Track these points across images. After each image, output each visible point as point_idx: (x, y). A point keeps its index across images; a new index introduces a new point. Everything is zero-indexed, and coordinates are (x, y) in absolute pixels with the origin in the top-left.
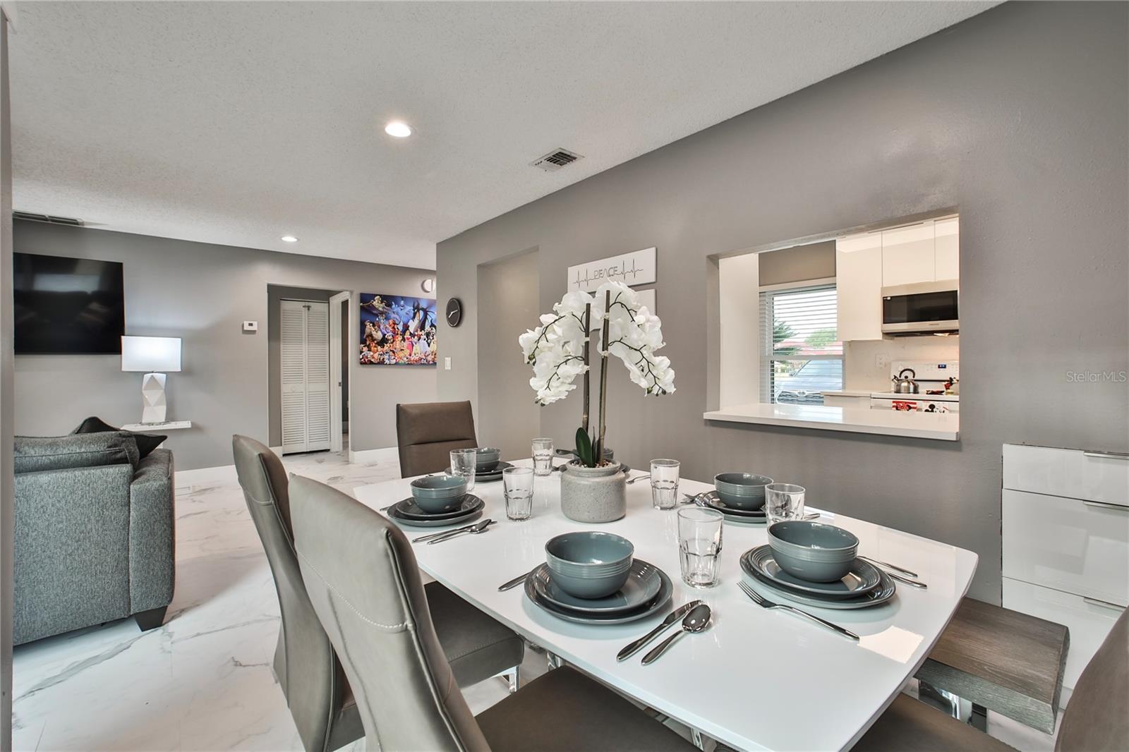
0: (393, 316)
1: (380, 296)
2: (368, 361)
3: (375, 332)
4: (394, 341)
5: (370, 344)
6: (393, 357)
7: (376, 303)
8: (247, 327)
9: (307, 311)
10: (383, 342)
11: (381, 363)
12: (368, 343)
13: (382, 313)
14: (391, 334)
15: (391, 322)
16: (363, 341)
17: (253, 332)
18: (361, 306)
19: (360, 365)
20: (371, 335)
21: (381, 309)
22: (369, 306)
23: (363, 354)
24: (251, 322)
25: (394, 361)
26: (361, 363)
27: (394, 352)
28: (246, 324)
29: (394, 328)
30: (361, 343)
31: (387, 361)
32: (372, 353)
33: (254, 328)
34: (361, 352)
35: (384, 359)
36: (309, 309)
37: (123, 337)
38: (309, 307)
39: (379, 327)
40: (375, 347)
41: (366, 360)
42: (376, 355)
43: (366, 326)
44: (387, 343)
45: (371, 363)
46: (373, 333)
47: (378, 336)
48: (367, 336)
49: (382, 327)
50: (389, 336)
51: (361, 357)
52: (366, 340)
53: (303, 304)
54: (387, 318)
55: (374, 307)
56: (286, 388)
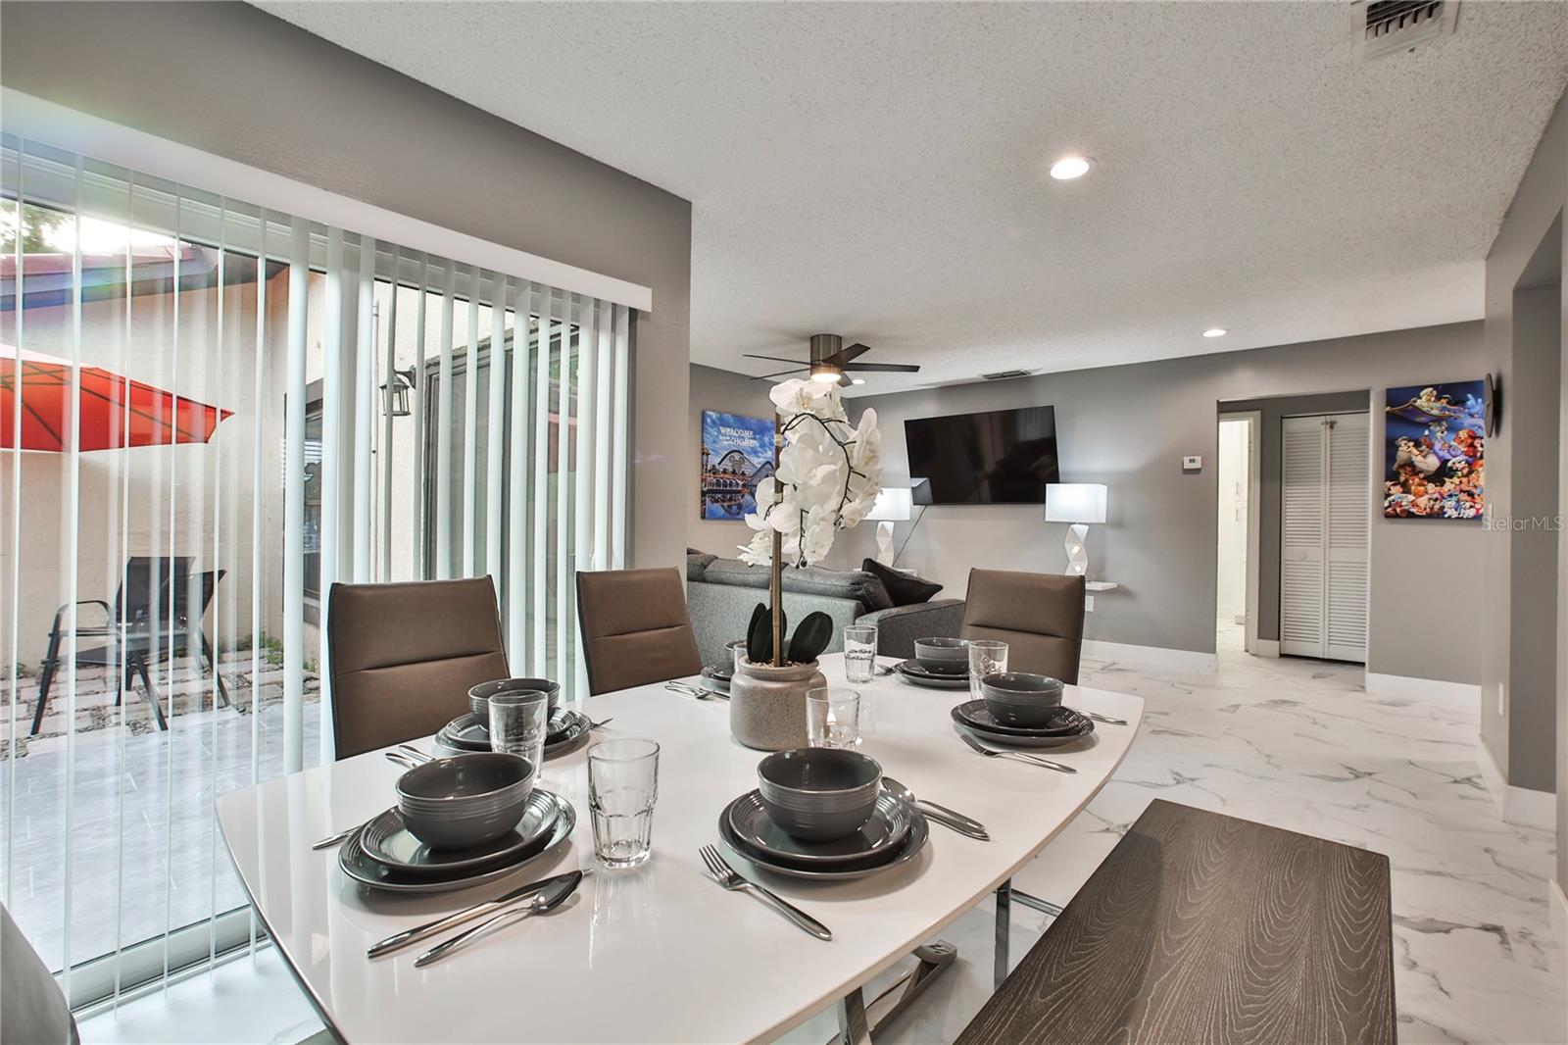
0: (1468, 421)
1: (1435, 387)
2: (1403, 511)
3: (1420, 458)
4: (1470, 472)
5: (1406, 481)
6: (1468, 504)
7: (1425, 402)
8: (1188, 465)
9: (1328, 430)
10: (1442, 473)
11: (1437, 515)
12: (1402, 479)
13: (1438, 420)
14: (1462, 457)
15: (1463, 434)
16: (1391, 476)
17: (1197, 471)
18: (1388, 413)
19: (1385, 520)
20: (1410, 464)
21: (1435, 412)
22: (1405, 410)
23: (1390, 499)
24: (1192, 458)
25: (1472, 512)
26: (1387, 516)
27: (1471, 494)
28: (1186, 459)
29: (1472, 445)
30: (1388, 478)
31: (1451, 512)
32: (1411, 497)
33: (1197, 465)
34: (1388, 495)
35: (1442, 508)
36: (1332, 427)
37: (1049, 487)
38: (1332, 425)
39: (1431, 446)
40: (1420, 485)
41: (1398, 510)
42: (1423, 501)
43: (1397, 448)
44: (1451, 477)
45: (1410, 515)
46: (1414, 458)
47: (1431, 463)
48: (1402, 466)
49: (1437, 446)
50: (1458, 461)
51: (1386, 504)
52: (1399, 474)
53: (1323, 419)
54: (1453, 429)
55: (1419, 411)
56: (1289, 553)
